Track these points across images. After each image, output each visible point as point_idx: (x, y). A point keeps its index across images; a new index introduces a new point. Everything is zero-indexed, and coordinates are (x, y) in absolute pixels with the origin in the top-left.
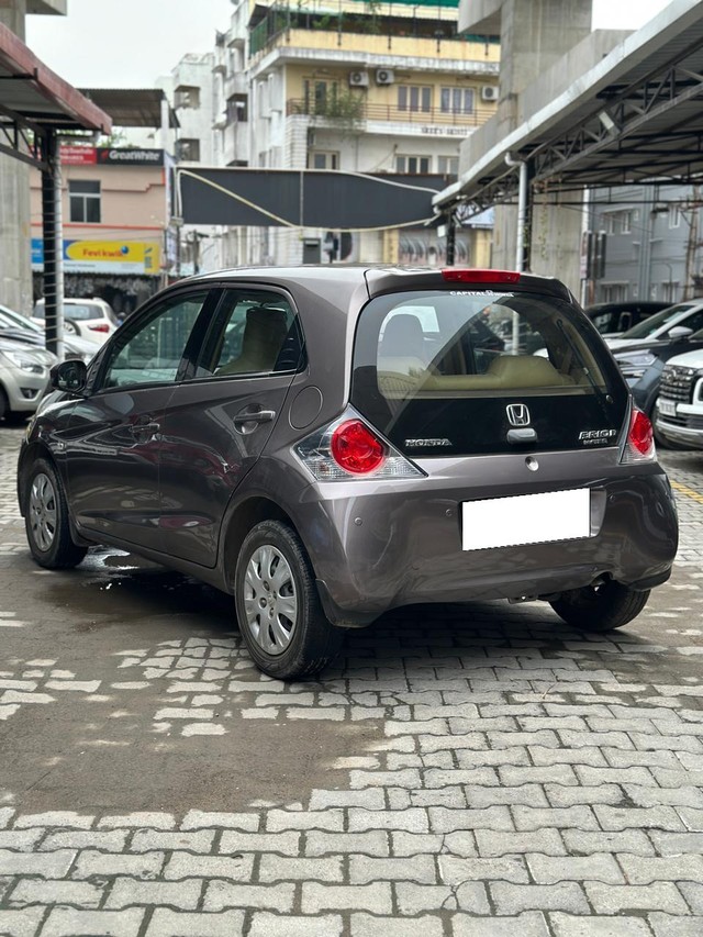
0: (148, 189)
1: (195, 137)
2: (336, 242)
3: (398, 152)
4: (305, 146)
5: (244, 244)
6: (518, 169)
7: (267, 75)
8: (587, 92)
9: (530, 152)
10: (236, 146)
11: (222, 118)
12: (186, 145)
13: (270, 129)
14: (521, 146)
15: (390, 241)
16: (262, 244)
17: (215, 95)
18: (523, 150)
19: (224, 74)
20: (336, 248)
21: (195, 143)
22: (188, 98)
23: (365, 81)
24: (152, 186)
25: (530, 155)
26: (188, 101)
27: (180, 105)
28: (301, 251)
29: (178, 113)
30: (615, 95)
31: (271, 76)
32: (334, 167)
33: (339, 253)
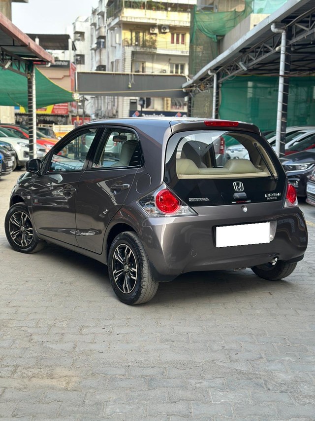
0: (63, 78)
1: (82, 54)
2: (144, 101)
3: (171, 62)
4: (130, 59)
5: (105, 102)
6: (213, 76)
7: (114, 28)
8: (235, 50)
9: (218, 69)
10: (100, 59)
11: (94, 46)
12: (79, 57)
13: (116, 51)
14: (214, 68)
15: (167, 100)
16: (112, 102)
17: (92, 36)
18: (215, 69)
19: (95, 26)
20: (144, 103)
21: (82, 56)
22: (80, 36)
23: (156, 31)
24: (65, 76)
25: (218, 71)
26: (79, 38)
27: (76, 39)
28: (129, 104)
29: (75, 43)
30: (245, 51)
31: (116, 28)
32: (143, 72)
33: (145, 105)
